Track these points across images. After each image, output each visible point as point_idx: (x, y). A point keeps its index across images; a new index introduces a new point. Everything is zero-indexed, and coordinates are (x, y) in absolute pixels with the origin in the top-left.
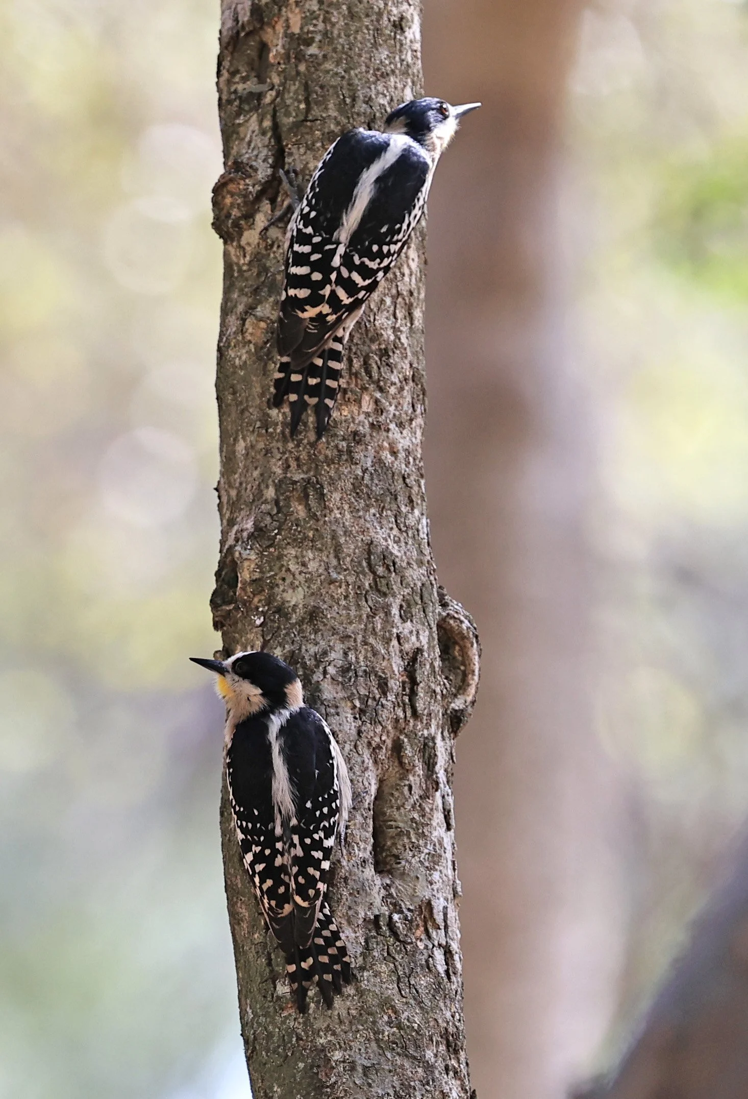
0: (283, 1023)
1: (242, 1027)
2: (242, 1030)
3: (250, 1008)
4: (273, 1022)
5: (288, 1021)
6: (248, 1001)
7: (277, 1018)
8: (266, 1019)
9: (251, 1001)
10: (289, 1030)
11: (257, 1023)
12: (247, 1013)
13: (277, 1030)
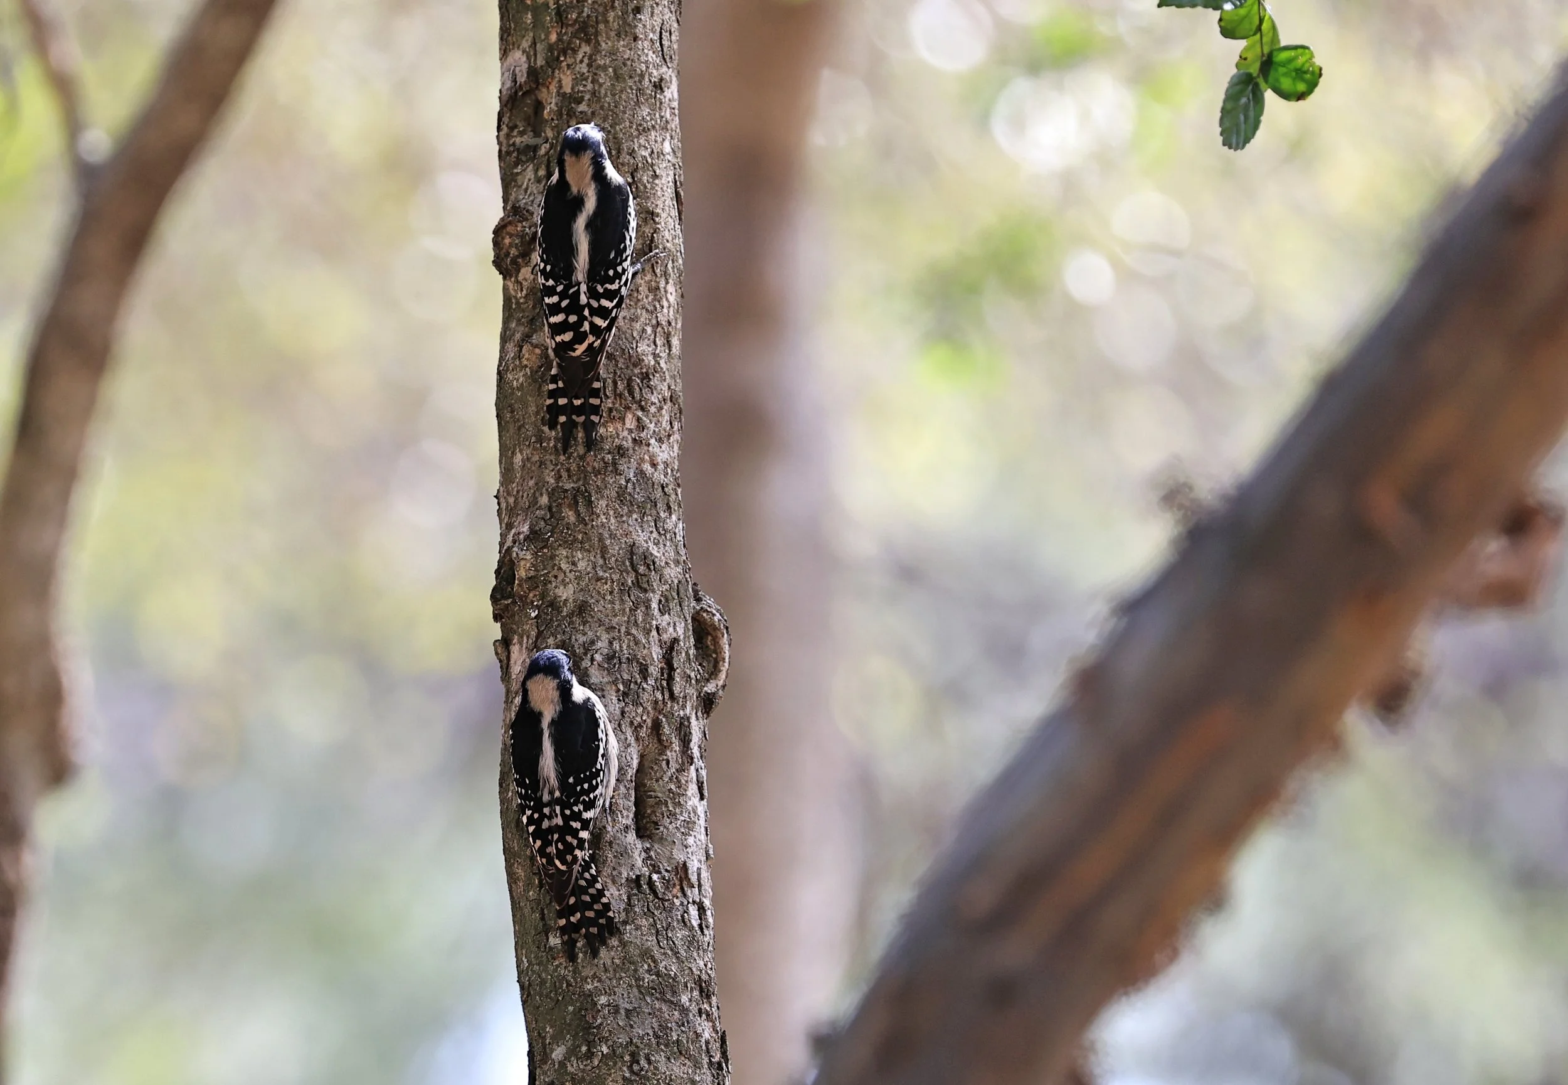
0: (555, 970)
1: (518, 974)
2: (518, 977)
3: (526, 958)
4: (546, 970)
5: (559, 969)
6: (524, 952)
7: (549, 966)
8: (540, 967)
9: (526, 952)
10: (560, 978)
11: (531, 970)
12: (523, 962)
13: (549, 977)
